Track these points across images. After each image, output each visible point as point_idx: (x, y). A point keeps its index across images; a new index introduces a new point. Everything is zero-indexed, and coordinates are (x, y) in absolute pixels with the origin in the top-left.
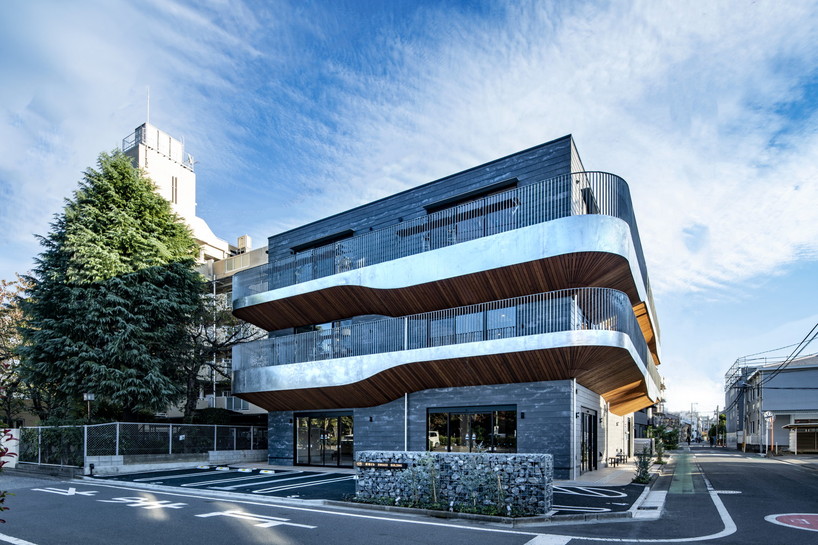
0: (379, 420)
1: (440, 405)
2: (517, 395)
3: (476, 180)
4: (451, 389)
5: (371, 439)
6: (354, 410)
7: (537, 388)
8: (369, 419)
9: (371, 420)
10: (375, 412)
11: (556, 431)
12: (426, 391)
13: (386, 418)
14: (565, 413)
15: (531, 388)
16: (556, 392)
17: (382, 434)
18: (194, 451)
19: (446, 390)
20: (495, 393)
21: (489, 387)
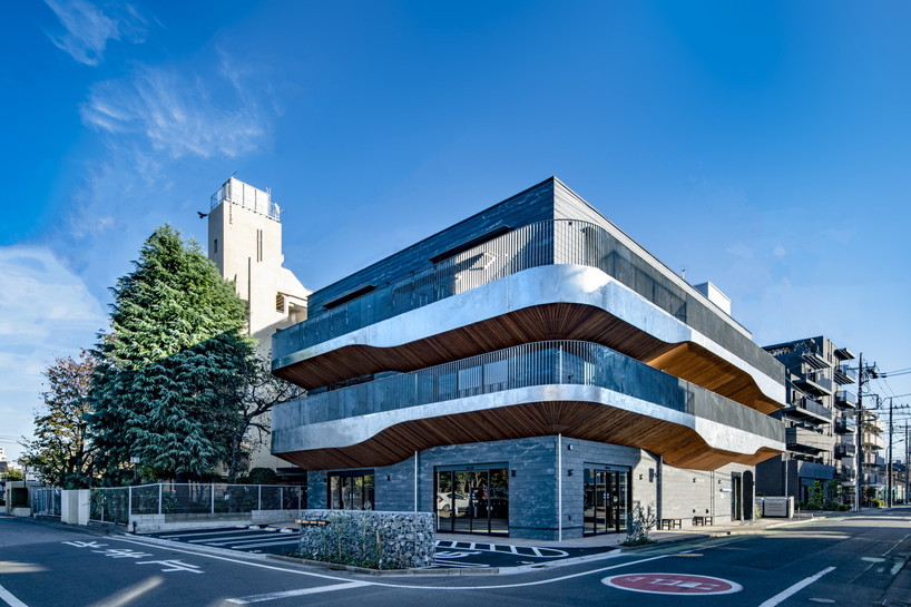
0: (395, 478)
1: (445, 463)
2: (509, 452)
3: (474, 229)
4: (454, 447)
5: (389, 498)
6: (376, 469)
7: (525, 445)
8: (386, 478)
9: (389, 479)
10: (392, 471)
11: (542, 489)
12: (433, 449)
13: (401, 476)
14: (549, 471)
15: (521, 445)
16: (541, 448)
17: (397, 493)
18: (238, 511)
19: (449, 448)
20: (490, 450)
21: (485, 444)
